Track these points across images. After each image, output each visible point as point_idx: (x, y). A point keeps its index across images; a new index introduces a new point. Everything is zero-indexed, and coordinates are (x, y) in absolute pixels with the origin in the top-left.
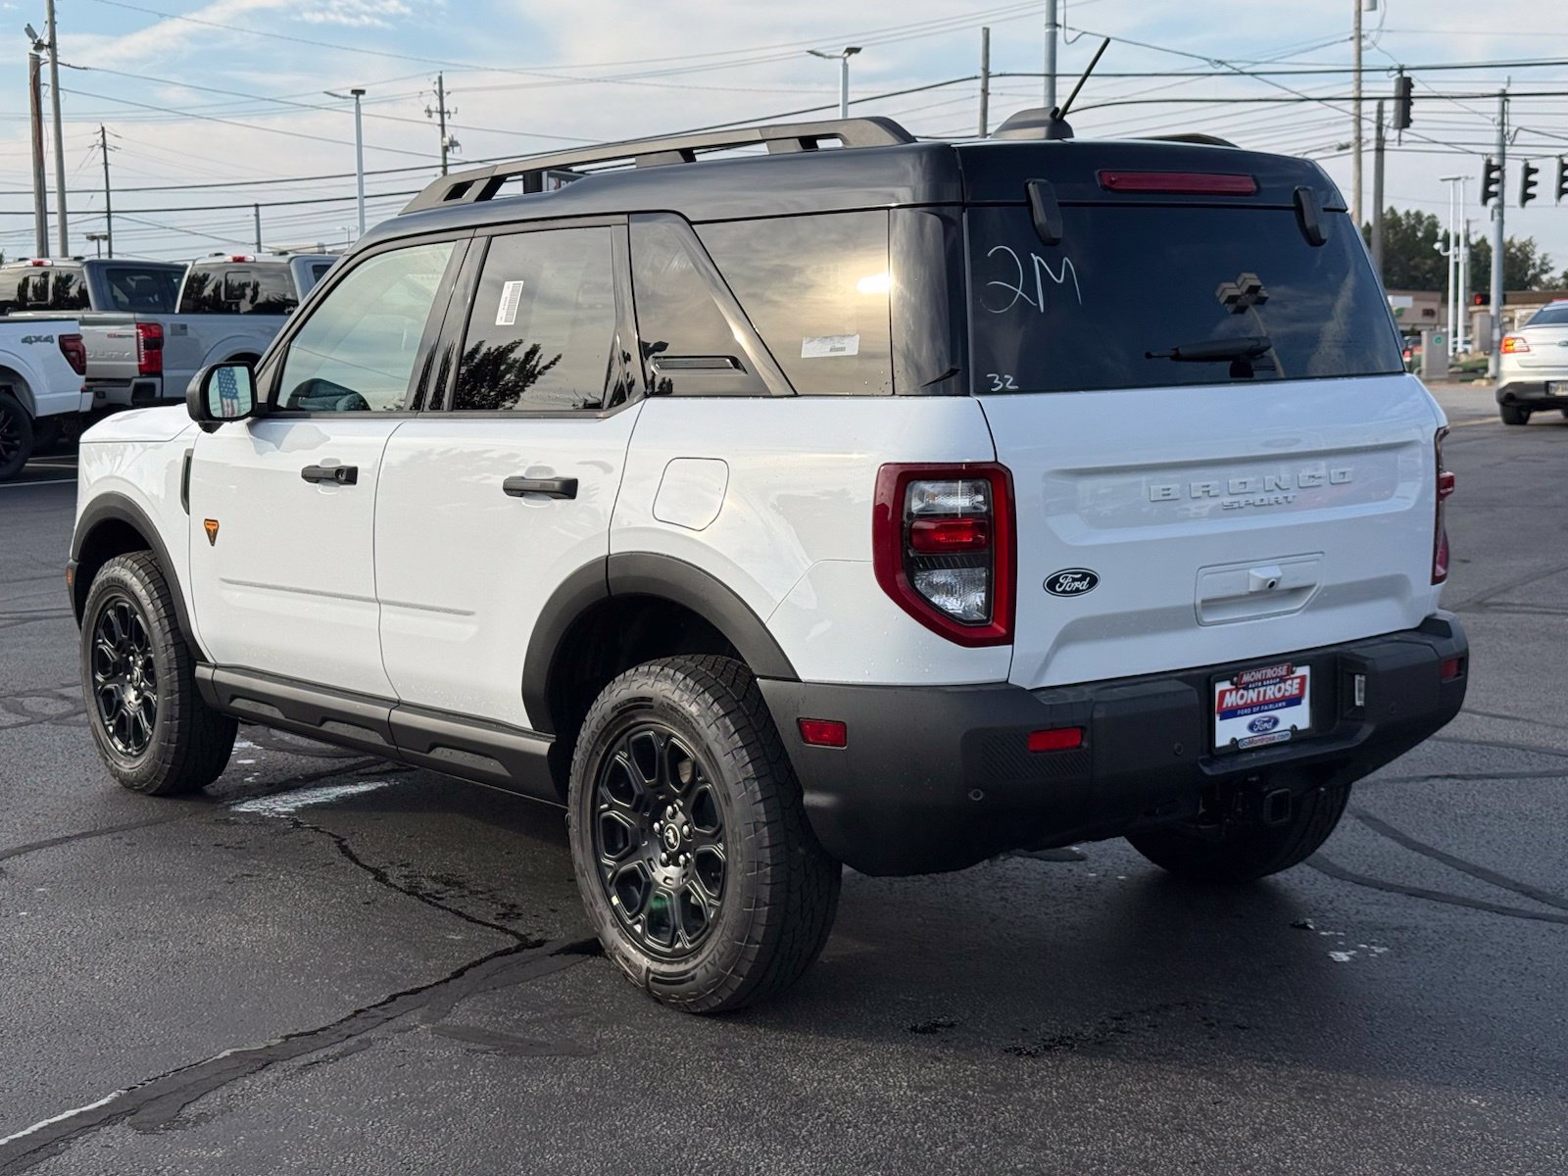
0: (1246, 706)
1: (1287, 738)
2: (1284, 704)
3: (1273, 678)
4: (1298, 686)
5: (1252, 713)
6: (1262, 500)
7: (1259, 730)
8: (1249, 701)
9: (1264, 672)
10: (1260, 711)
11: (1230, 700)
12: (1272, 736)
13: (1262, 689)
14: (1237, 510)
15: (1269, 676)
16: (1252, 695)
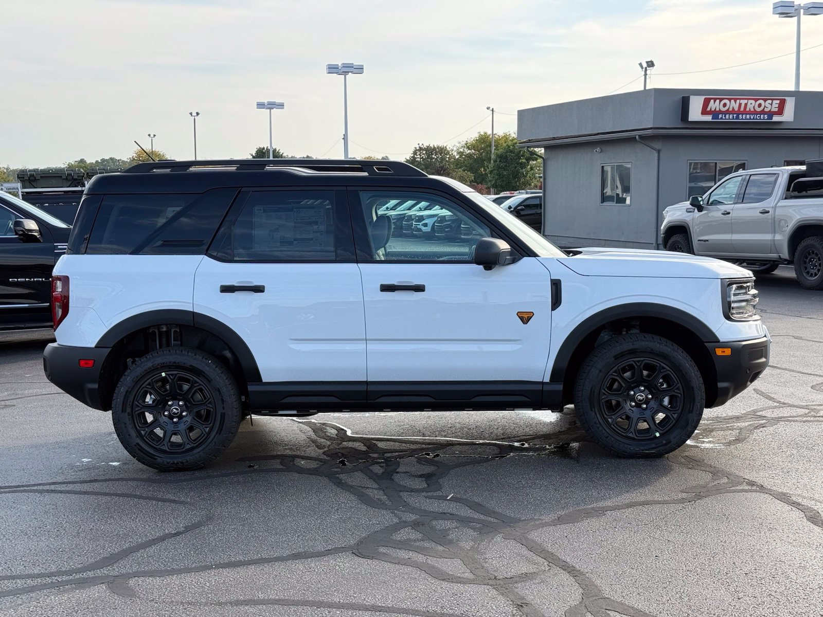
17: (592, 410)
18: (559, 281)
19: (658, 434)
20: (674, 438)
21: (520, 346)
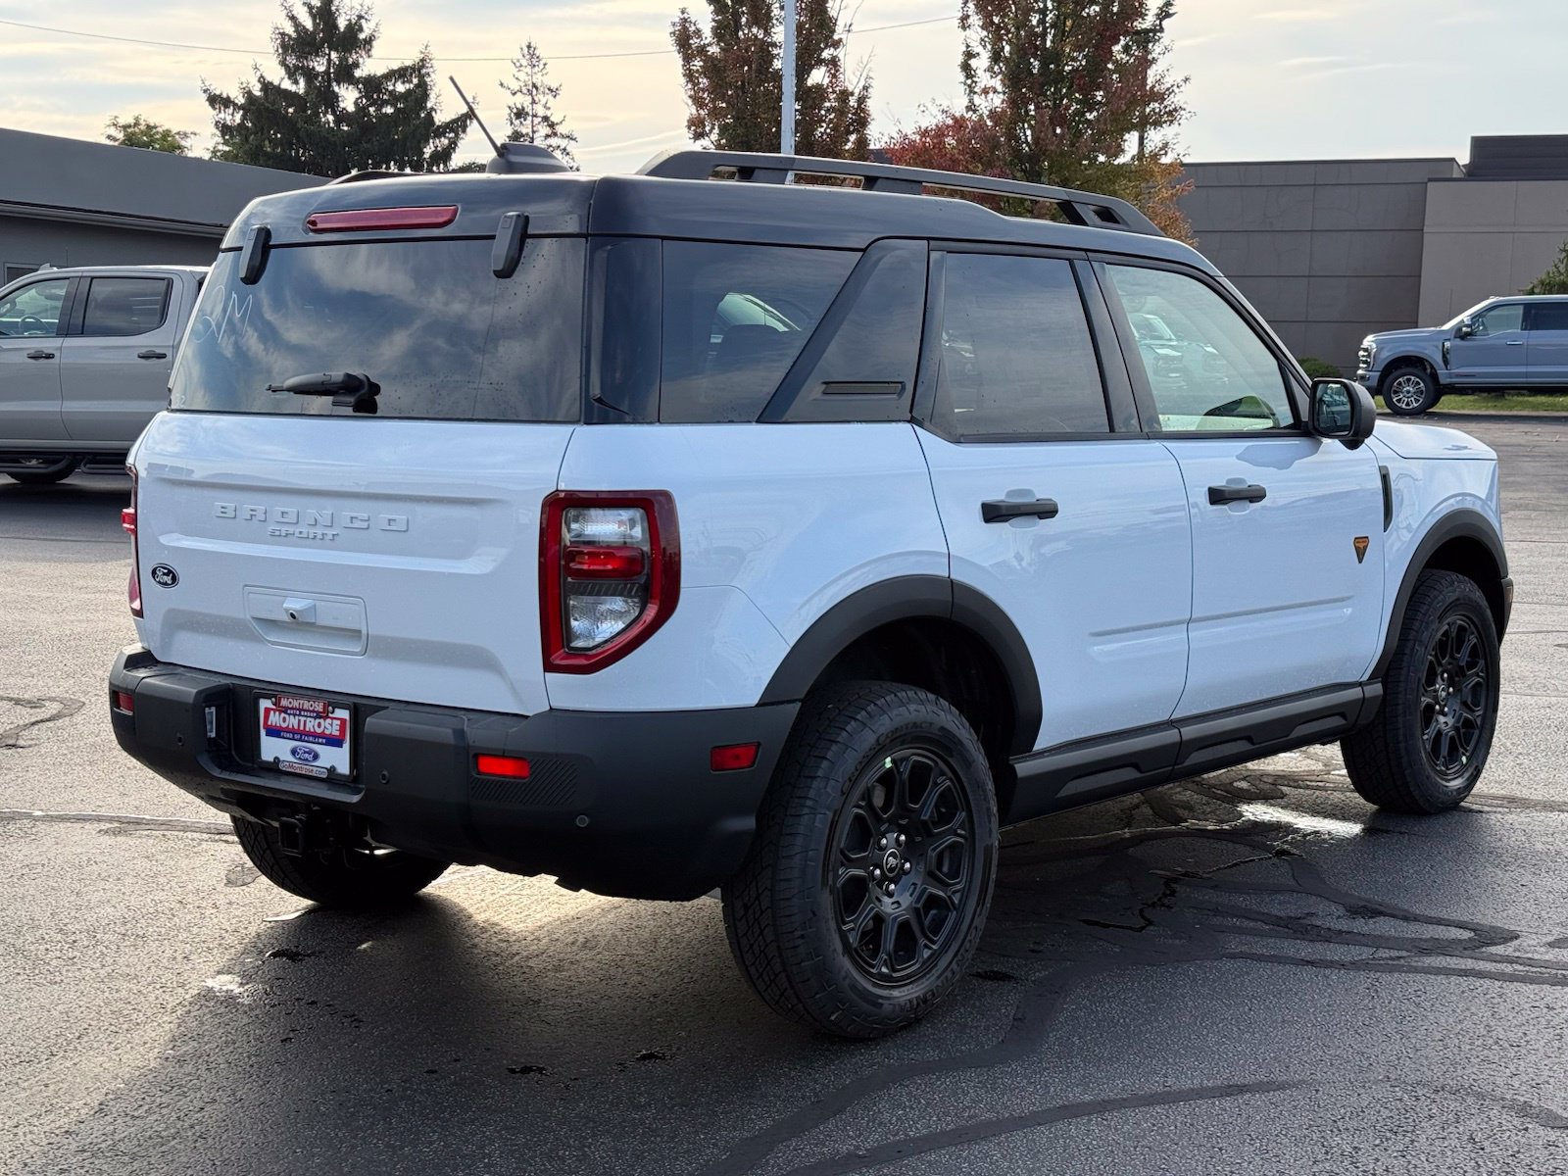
0: (287, 730)
1: (324, 776)
2: (324, 741)
3: (310, 711)
4: (338, 728)
5: (293, 739)
6: (301, 533)
7: (300, 758)
8: (291, 727)
9: (302, 702)
10: (300, 740)
11: (275, 719)
12: (311, 768)
13: (303, 719)
14: (277, 538)
15: (305, 707)
16: (292, 722)
18: (1387, 470)
19: (1464, 760)
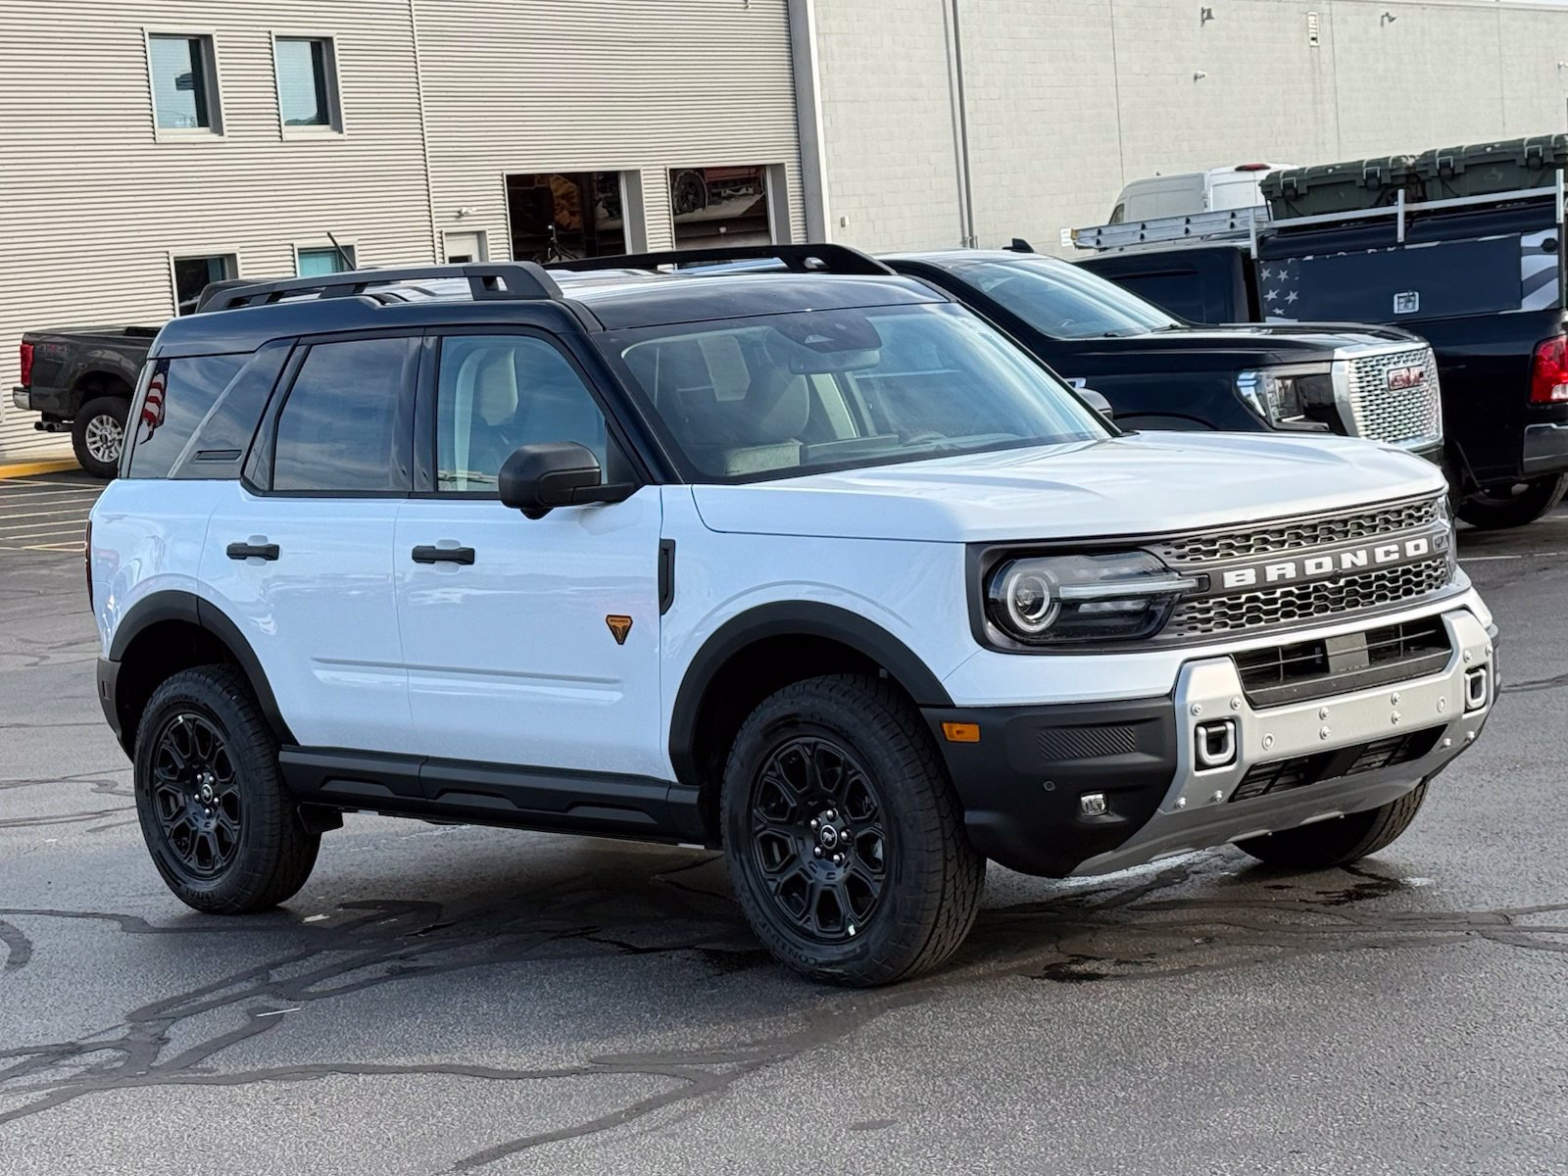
17: (735, 858)
18: (673, 543)
19: (852, 931)
20: (874, 943)
21: (617, 696)
